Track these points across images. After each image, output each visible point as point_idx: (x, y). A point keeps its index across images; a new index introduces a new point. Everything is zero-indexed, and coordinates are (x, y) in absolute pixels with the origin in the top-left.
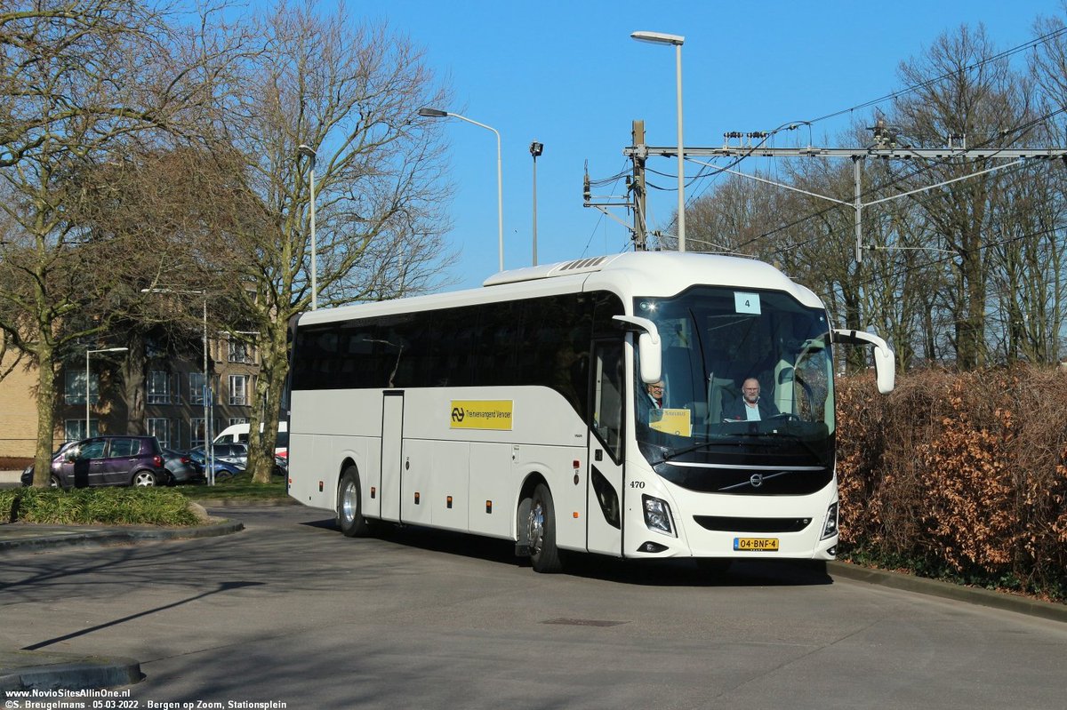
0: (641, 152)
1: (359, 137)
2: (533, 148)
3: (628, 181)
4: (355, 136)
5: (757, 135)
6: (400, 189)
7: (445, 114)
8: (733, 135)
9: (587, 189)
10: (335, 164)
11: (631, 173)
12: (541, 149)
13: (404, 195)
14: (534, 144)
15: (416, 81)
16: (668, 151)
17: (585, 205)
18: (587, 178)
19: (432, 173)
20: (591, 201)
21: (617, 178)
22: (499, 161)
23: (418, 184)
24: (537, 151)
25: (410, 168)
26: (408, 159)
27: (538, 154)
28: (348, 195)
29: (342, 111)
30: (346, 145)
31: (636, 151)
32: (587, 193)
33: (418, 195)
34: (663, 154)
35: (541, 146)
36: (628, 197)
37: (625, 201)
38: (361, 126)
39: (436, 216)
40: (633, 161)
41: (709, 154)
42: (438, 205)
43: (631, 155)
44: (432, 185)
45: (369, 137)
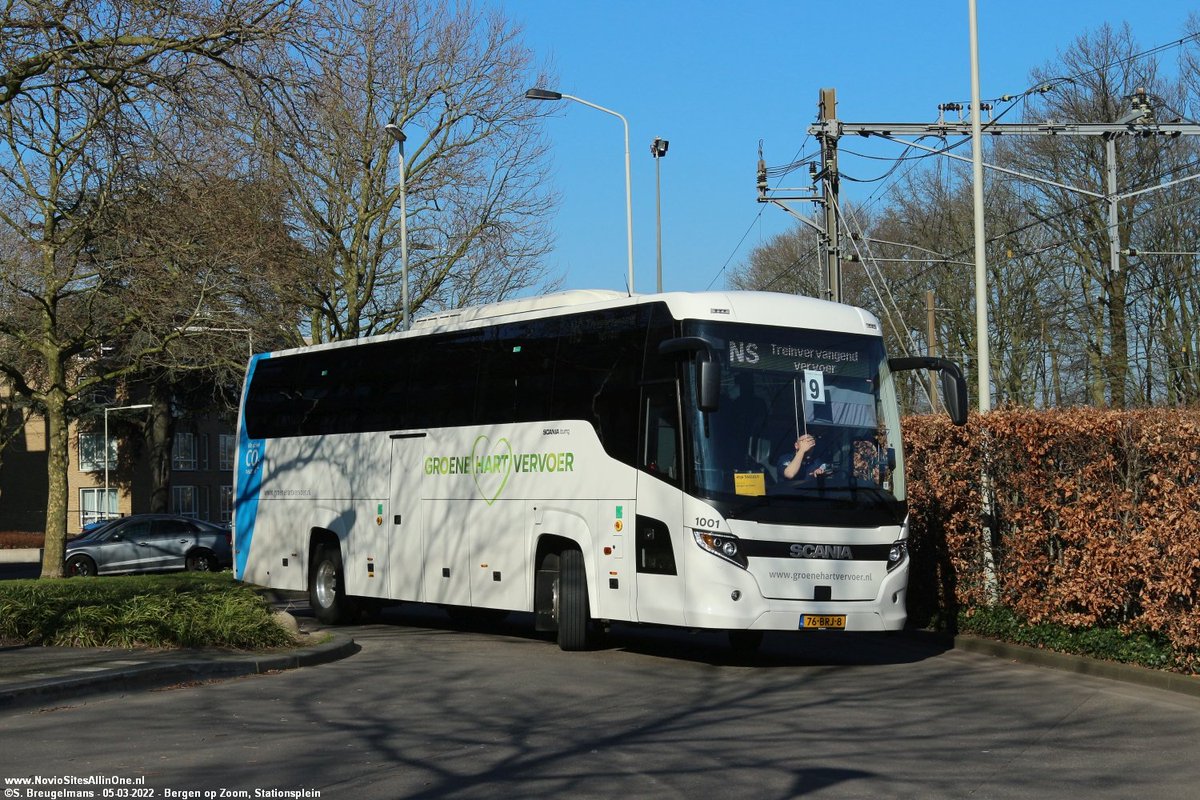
0: (832, 129)
1: (443, 132)
2: (656, 146)
3: (813, 170)
4: (438, 131)
6: (491, 201)
7: (559, 96)
8: (950, 107)
9: (762, 179)
10: (412, 169)
11: (818, 159)
12: (666, 148)
13: (495, 208)
14: (657, 142)
16: (867, 128)
17: (760, 200)
18: (762, 165)
19: (529, 181)
20: (768, 194)
21: (802, 163)
22: (627, 155)
23: (513, 193)
24: (660, 149)
25: (502, 174)
26: (500, 162)
27: (662, 154)
28: (432, 204)
29: (418, 106)
30: (427, 143)
31: (826, 128)
32: (762, 184)
33: (513, 208)
34: (860, 132)
35: (667, 143)
36: (815, 188)
37: (811, 194)
38: (446, 121)
40: (821, 142)
41: (920, 131)
42: (537, 219)
43: (819, 135)
44: (529, 196)
45: (452, 135)
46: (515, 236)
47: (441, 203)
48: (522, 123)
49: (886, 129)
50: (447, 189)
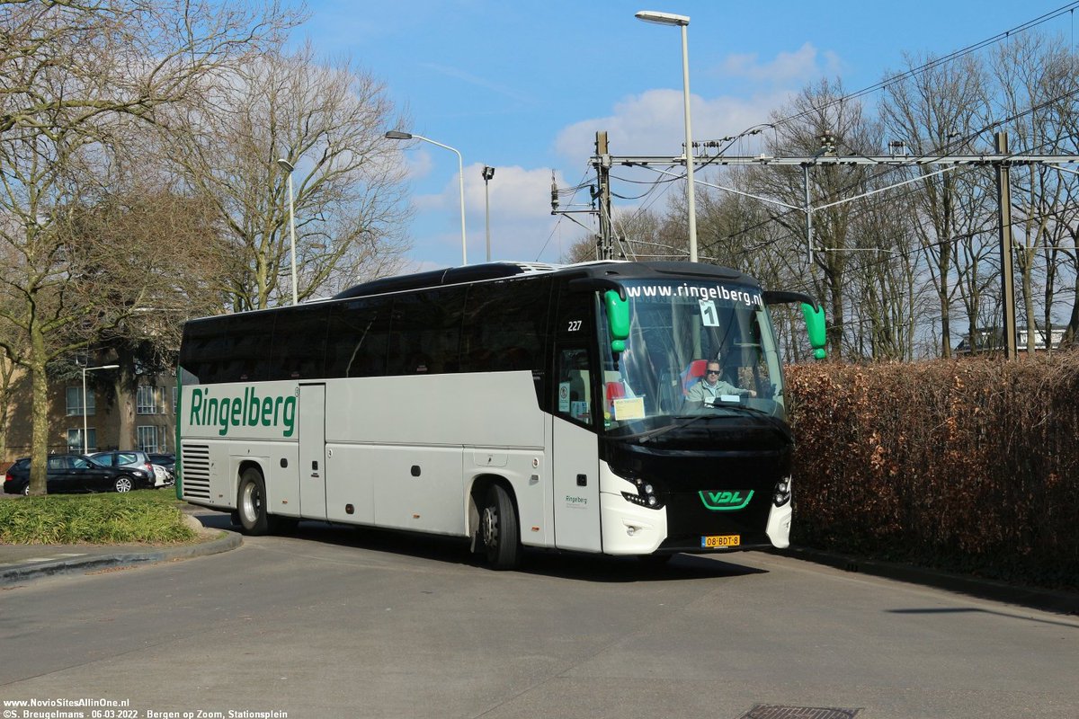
0: (605, 161)
1: (327, 162)
2: (485, 172)
3: (592, 190)
4: (323, 161)
5: (712, 144)
6: (364, 212)
7: (410, 137)
9: (554, 197)
10: (304, 190)
11: (596, 183)
12: (493, 173)
13: (367, 218)
14: (486, 168)
15: (378, 112)
16: (631, 160)
17: (552, 213)
18: (554, 187)
19: (393, 197)
20: (558, 209)
21: (581, 187)
23: (380, 208)
24: (489, 174)
25: (373, 192)
27: (490, 177)
28: (319, 216)
29: (309, 142)
30: (316, 170)
31: (601, 161)
32: (555, 201)
33: (381, 218)
34: (624, 164)
35: (493, 170)
36: (594, 204)
37: (591, 208)
38: (329, 153)
39: (398, 235)
40: (598, 171)
41: (668, 163)
42: (399, 226)
43: (595, 165)
44: (393, 208)
45: (335, 164)
46: (384, 239)
47: (326, 214)
48: (388, 155)
49: (644, 161)
50: (330, 204)
